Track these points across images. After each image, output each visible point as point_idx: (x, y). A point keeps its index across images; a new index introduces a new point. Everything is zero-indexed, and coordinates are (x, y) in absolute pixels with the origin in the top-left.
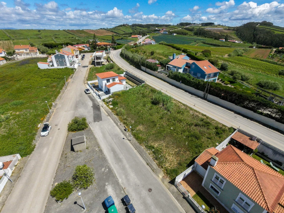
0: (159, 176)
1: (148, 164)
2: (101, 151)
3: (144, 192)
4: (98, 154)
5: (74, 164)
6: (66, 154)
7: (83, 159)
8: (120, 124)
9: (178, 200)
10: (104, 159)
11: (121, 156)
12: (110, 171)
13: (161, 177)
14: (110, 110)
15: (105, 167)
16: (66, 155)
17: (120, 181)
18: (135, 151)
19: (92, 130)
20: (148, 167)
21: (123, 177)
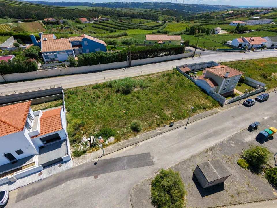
0: (220, 111)
1: (212, 115)
2: (211, 149)
3: (236, 119)
4: (216, 152)
5: (242, 177)
6: (232, 196)
7: (230, 168)
8: (160, 130)
9: (231, 107)
10: (221, 145)
11: (211, 131)
12: (231, 139)
13: (219, 110)
14: (120, 143)
15: (230, 144)
16: (234, 195)
17: (236, 132)
18: (200, 121)
19: (174, 165)
20: (214, 115)
21: (231, 130)
